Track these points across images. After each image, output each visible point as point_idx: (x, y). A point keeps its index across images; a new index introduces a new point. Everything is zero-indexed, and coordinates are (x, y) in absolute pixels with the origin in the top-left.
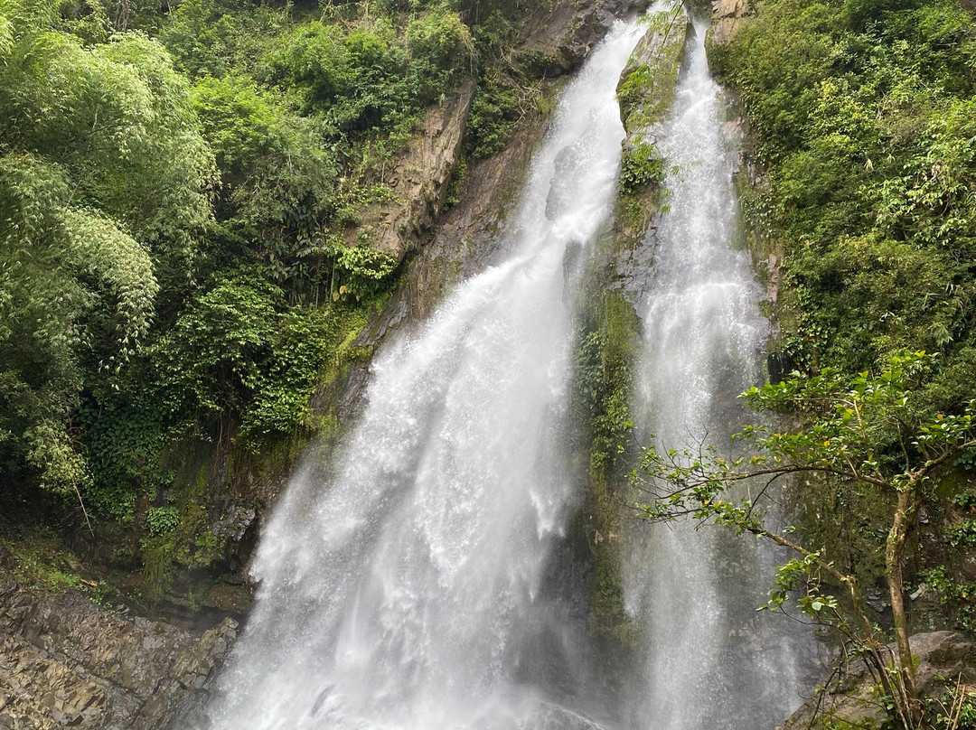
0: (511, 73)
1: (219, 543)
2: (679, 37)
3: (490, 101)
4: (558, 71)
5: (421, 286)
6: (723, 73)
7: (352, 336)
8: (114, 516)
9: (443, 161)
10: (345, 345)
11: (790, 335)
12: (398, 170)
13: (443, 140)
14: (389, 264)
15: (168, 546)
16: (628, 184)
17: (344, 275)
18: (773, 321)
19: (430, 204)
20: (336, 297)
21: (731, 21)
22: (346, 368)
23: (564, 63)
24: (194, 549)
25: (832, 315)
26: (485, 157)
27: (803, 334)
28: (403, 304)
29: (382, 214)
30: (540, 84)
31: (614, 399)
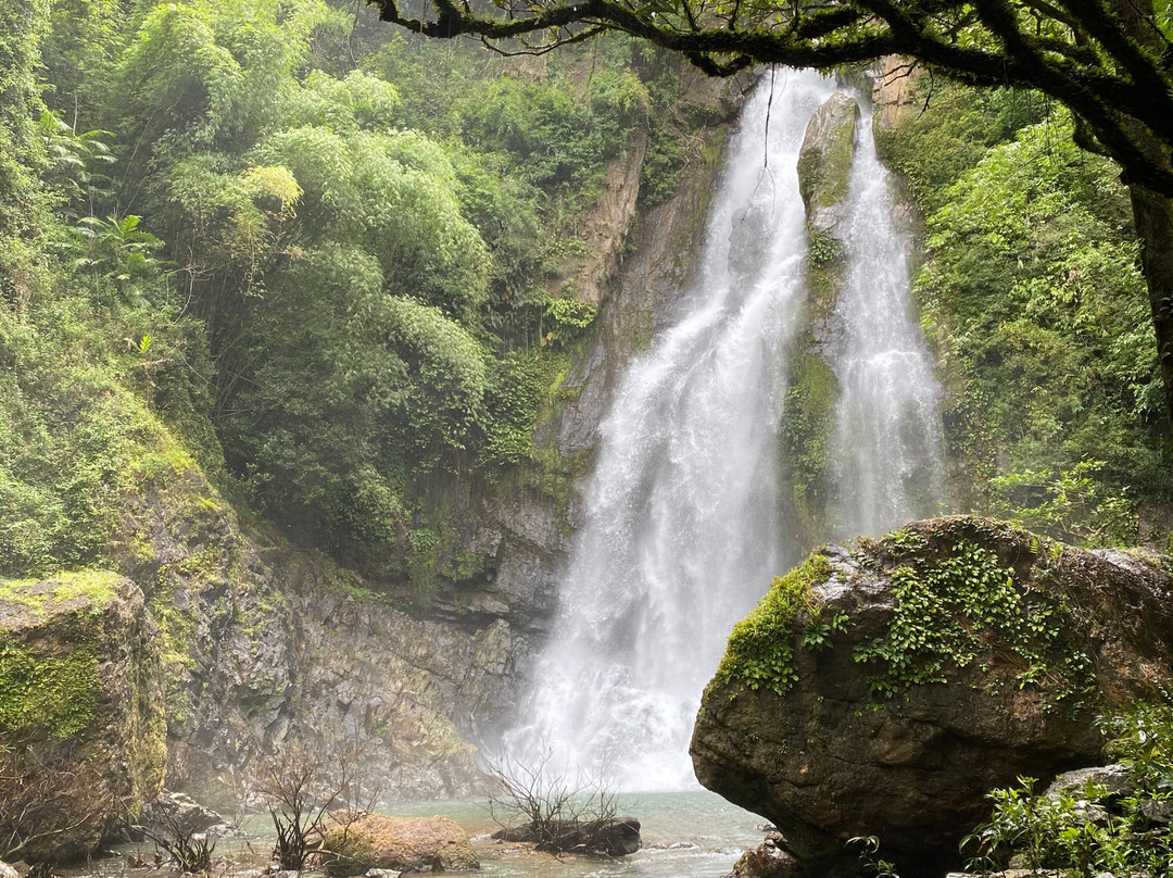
0: (676, 123)
1: (477, 559)
2: (849, 119)
3: (659, 151)
4: (717, 120)
5: (616, 332)
6: (890, 158)
7: (560, 377)
8: (379, 538)
9: (627, 214)
10: (555, 386)
11: (959, 397)
12: (591, 224)
13: (625, 194)
14: (591, 313)
15: (431, 562)
16: (817, 260)
17: (551, 322)
18: (946, 384)
19: (618, 255)
20: (543, 342)
21: (894, 107)
22: (558, 407)
23: (723, 113)
24: (456, 564)
25: (991, 384)
26: (656, 204)
27: (969, 396)
28: (600, 349)
29: (580, 267)
30: (702, 133)
31: (816, 444)
